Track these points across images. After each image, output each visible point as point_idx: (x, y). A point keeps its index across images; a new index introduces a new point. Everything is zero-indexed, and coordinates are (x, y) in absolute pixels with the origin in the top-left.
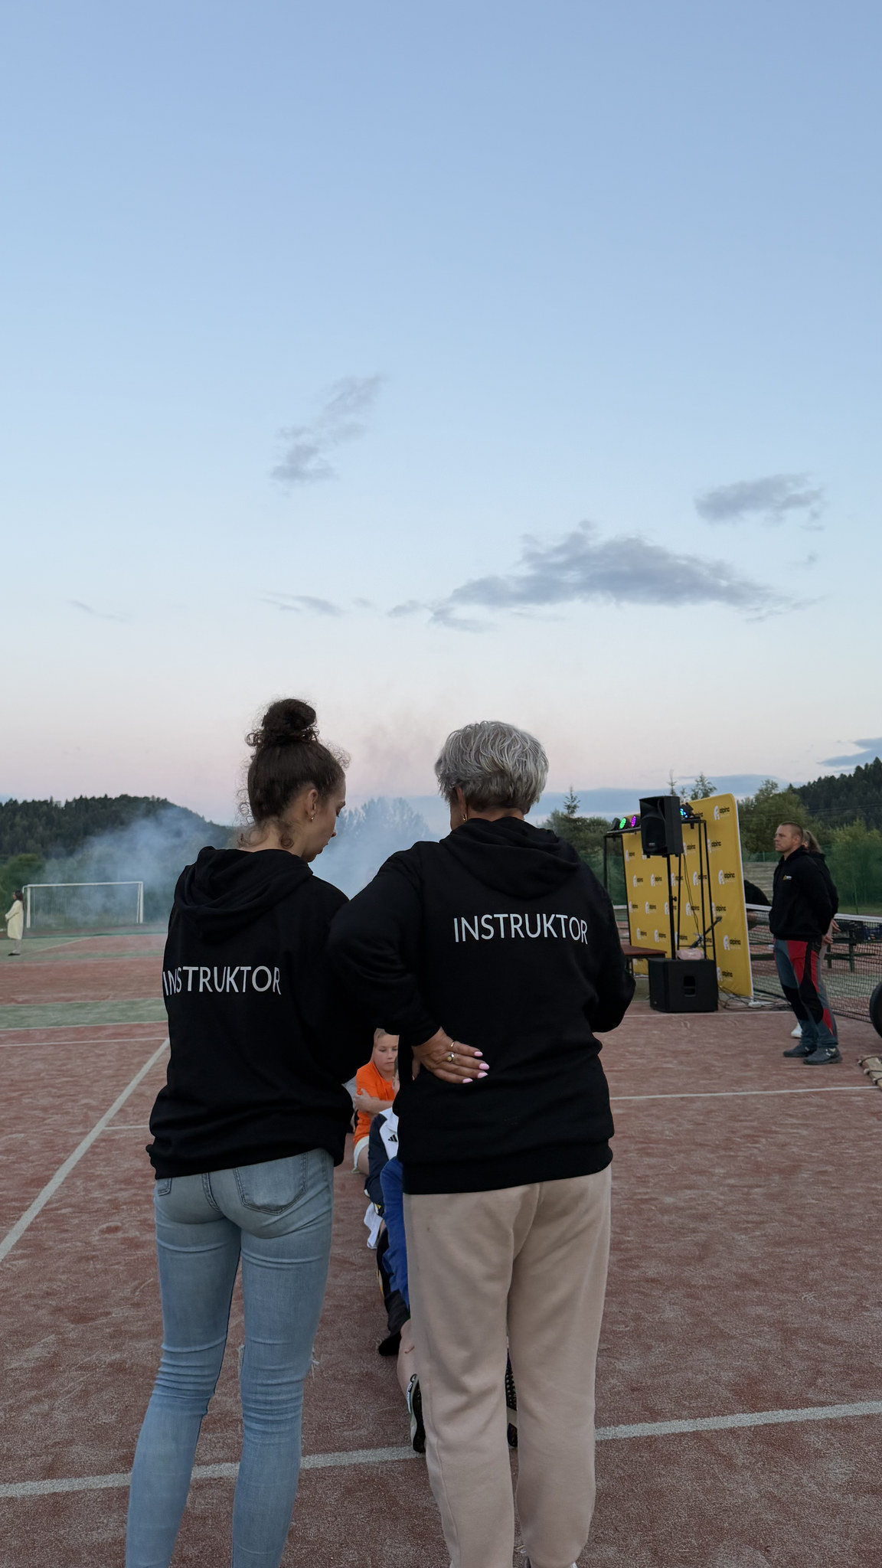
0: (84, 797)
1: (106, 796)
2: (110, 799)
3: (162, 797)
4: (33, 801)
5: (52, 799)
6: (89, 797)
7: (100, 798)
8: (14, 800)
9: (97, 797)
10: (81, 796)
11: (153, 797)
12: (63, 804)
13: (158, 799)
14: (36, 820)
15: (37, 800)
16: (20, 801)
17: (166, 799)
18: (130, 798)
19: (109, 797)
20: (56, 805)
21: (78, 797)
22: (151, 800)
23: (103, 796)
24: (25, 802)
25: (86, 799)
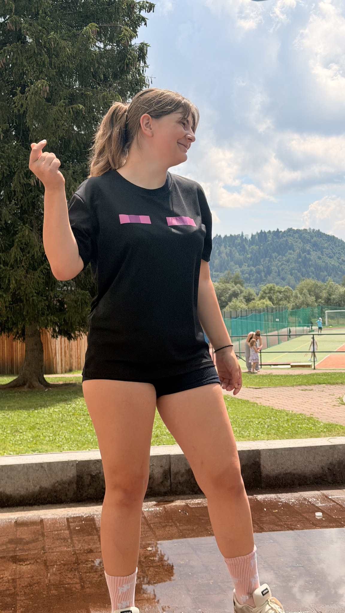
0: (263, 231)
1: (278, 229)
2: (281, 232)
3: (316, 229)
4: (231, 235)
5: (242, 233)
6: (267, 231)
7: (274, 231)
8: (219, 235)
9: (272, 230)
10: (262, 231)
11: (310, 229)
12: (250, 237)
13: (314, 230)
14: (234, 248)
15: (233, 234)
16: (223, 236)
17: (319, 230)
18: (294, 230)
19: (280, 230)
20: (246, 238)
21: (259, 232)
22: (308, 231)
23: (276, 230)
24: (226, 236)
25: (265, 232)
